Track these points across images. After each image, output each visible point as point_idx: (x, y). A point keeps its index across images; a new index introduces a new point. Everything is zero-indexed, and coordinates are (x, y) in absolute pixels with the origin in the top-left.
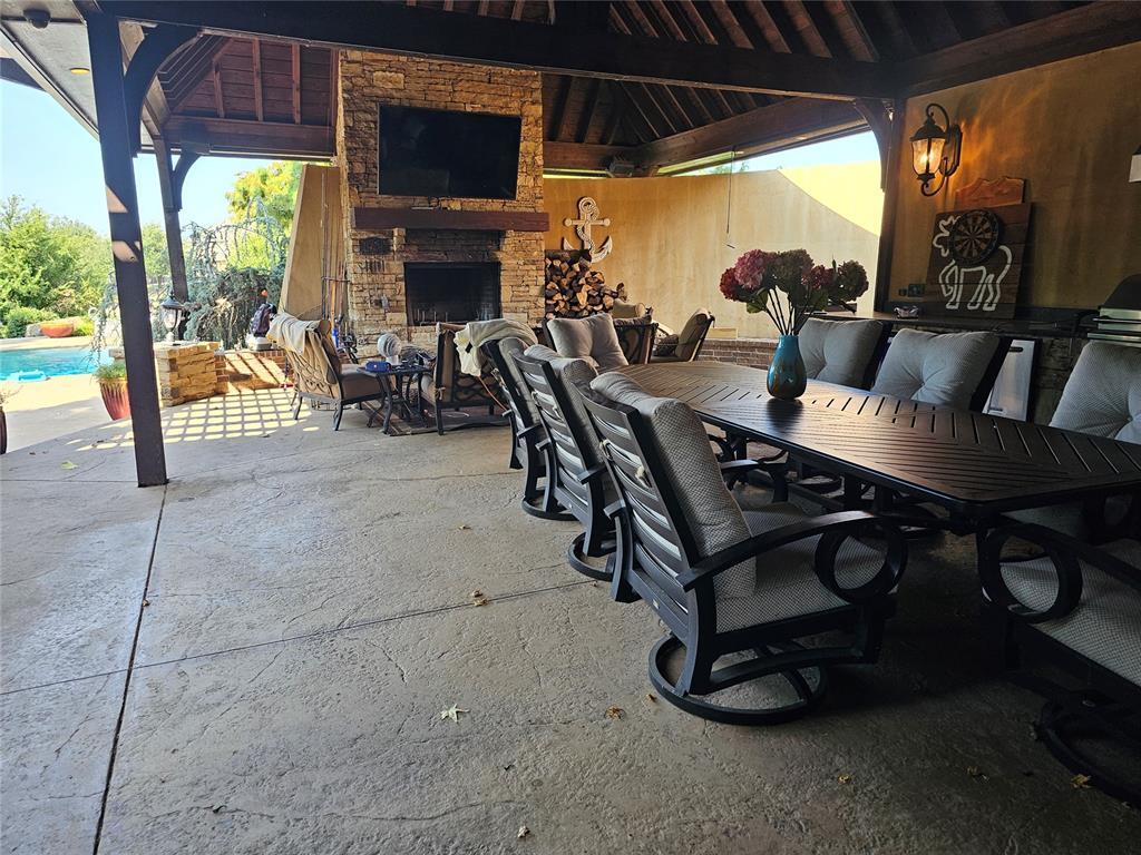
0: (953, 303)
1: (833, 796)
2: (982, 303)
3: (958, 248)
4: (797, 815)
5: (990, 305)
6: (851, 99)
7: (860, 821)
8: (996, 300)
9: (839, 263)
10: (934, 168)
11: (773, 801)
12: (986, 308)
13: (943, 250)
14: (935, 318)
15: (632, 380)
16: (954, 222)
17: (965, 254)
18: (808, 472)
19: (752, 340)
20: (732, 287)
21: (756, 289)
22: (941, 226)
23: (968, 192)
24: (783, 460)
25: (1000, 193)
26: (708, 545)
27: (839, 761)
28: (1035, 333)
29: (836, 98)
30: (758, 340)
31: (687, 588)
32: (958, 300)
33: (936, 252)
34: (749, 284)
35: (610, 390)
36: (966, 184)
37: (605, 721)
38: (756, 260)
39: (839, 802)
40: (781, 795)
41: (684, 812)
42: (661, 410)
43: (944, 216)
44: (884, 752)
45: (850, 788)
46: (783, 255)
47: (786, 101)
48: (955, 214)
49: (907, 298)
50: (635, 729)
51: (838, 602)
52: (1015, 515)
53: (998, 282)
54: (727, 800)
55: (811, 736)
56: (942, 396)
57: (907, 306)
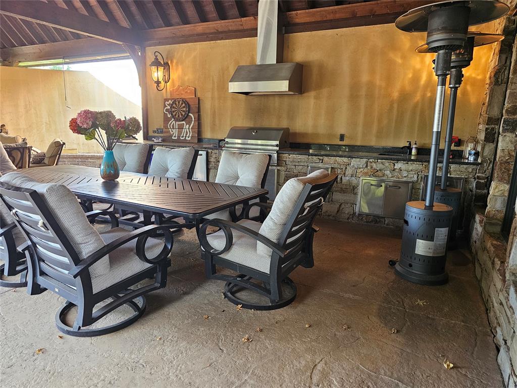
0: (175, 137)
1: (155, 348)
2: (186, 137)
3: (174, 114)
4: (141, 361)
5: (189, 137)
6: (121, 43)
7: (167, 353)
8: (190, 135)
9: (128, 118)
10: (161, 79)
11: (130, 360)
12: (187, 138)
13: (168, 114)
14: (169, 142)
15: (27, 175)
16: (171, 103)
17: (177, 116)
18: (124, 213)
19: (86, 154)
20: (75, 127)
21: (89, 129)
22: (167, 105)
23: (175, 91)
24: (111, 210)
25: (186, 92)
26: (84, 253)
27: (155, 333)
28: (205, 148)
29: (114, 41)
30: (90, 154)
31: (75, 277)
32: (177, 135)
33: (165, 115)
34: (85, 126)
35: (14, 182)
36: (174, 87)
37: (34, 358)
38: (87, 114)
39: (158, 349)
40: (133, 356)
41: (87, 383)
42: (50, 189)
43: (166, 100)
44: (173, 322)
45: (161, 342)
46: (101, 113)
47: (89, 39)
48: (171, 99)
49: (156, 134)
50: (53, 355)
51: (148, 265)
52: (208, 217)
53: (190, 128)
54: (108, 368)
55: (142, 327)
56: (177, 174)
57: (158, 138)
